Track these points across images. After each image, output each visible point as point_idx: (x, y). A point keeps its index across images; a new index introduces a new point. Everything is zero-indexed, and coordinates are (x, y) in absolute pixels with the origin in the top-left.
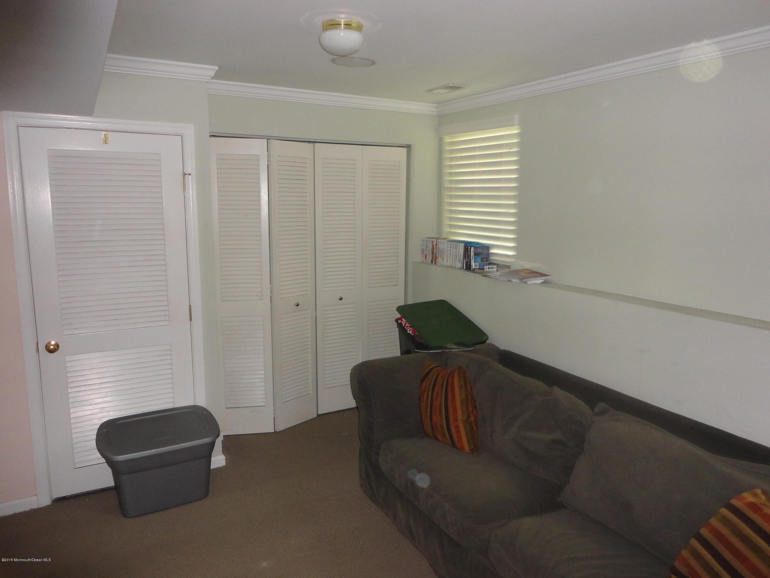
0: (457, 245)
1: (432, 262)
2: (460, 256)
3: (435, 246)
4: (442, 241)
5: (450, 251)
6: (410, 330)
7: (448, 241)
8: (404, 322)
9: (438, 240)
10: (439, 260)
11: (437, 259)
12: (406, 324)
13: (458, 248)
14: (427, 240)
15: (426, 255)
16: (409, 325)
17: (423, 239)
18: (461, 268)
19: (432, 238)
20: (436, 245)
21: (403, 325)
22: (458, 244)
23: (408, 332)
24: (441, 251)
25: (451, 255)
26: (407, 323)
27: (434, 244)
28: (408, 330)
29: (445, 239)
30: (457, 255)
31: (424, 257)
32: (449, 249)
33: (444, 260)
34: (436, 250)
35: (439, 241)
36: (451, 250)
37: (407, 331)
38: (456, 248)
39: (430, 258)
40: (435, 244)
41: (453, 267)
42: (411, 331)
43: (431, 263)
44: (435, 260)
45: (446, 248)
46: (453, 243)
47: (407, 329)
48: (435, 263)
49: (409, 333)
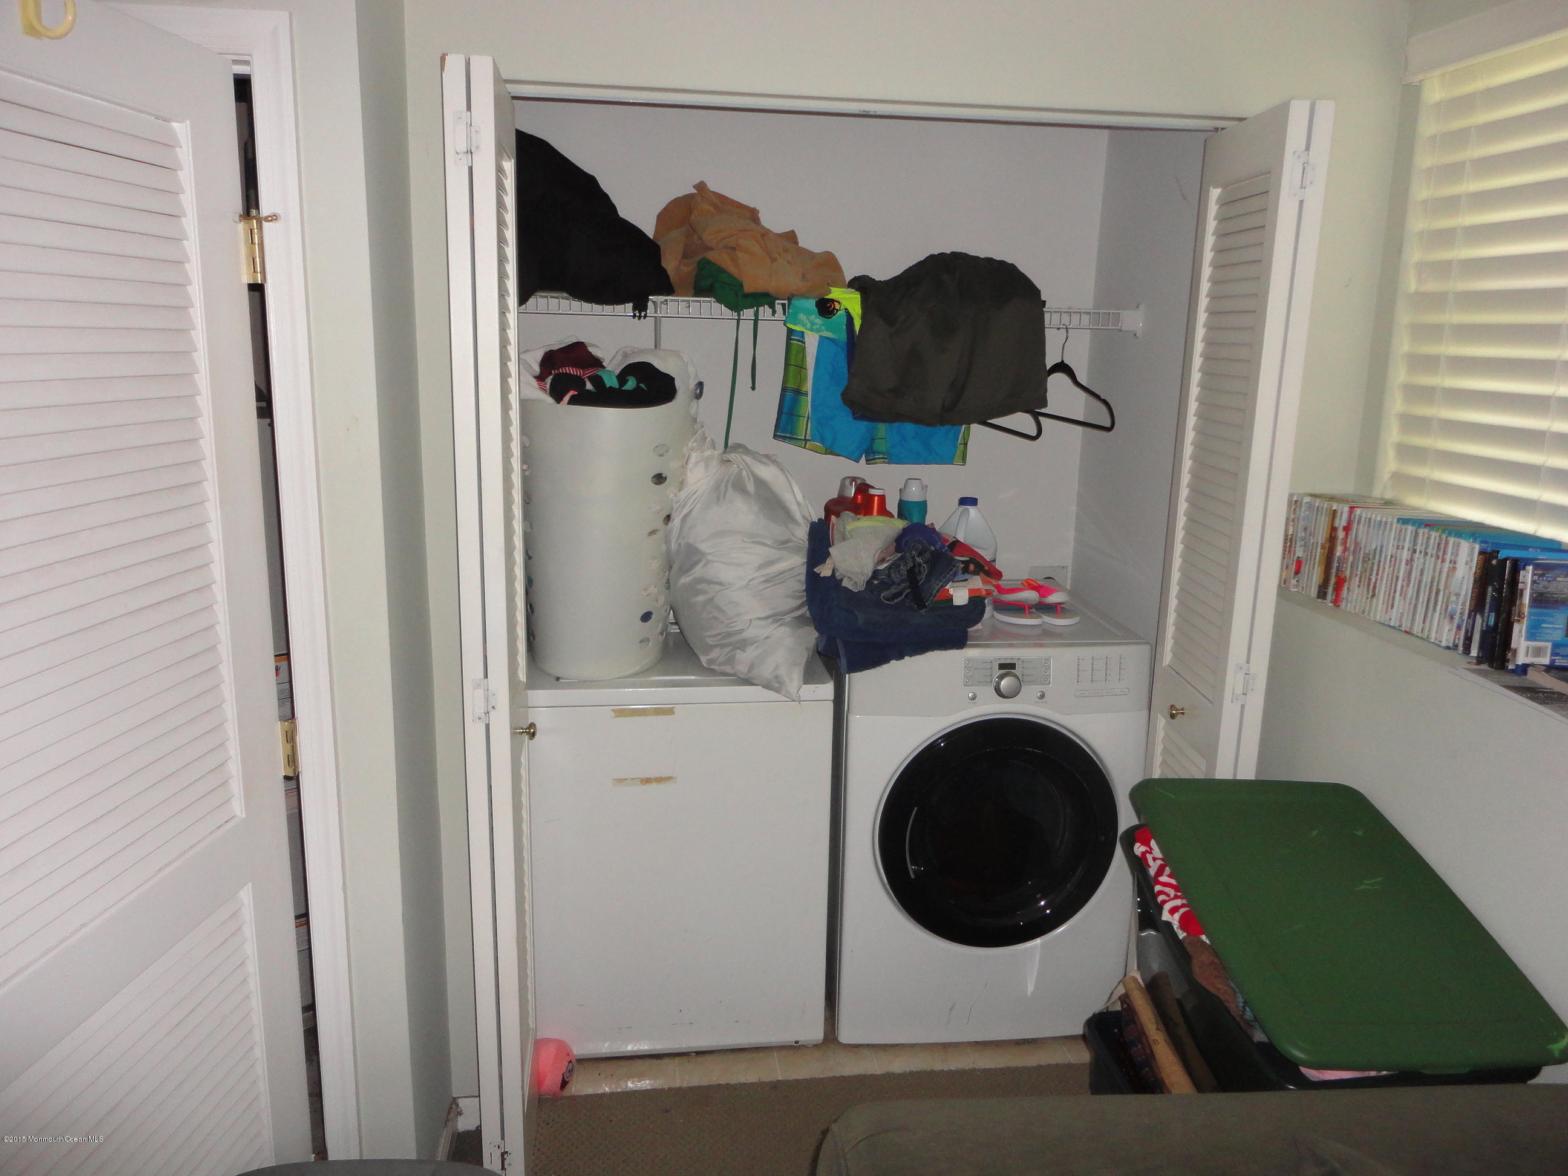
0: (1447, 543)
1: (1322, 594)
2: (1458, 595)
3: (1341, 534)
4: (1377, 516)
5: (1410, 562)
6: (1173, 911)
7: (1404, 521)
8: (1154, 859)
9: (1358, 511)
10: (1354, 594)
11: (1346, 584)
12: (1160, 871)
13: (1448, 557)
14: (1310, 506)
15: (1299, 563)
16: (1173, 882)
17: (1295, 498)
18: (1456, 646)
19: (1332, 498)
20: (1347, 529)
21: (1152, 872)
22: (1452, 540)
23: (1166, 916)
24: (1366, 556)
25: (1409, 581)
26: (1168, 870)
27: (1341, 522)
28: (1167, 907)
29: (1388, 503)
30: (1442, 587)
31: (1293, 568)
32: (1405, 555)
33: (1373, 596)
34: (1345, 550)
35: (1360, 517)
36: (1412, 560)
37: (1160, 907)
38: (1437, 557)
39: (1314, 575)
40: (1344, 523)
41: (1413, 635)
42: (1177, 916)
43: (1319, 597)
44: (1338, 588)
45: (1390, 550)
46: (1426, 530)
47: (1164, 902)
48: (1336, 602)
49: (1169, 925)
